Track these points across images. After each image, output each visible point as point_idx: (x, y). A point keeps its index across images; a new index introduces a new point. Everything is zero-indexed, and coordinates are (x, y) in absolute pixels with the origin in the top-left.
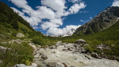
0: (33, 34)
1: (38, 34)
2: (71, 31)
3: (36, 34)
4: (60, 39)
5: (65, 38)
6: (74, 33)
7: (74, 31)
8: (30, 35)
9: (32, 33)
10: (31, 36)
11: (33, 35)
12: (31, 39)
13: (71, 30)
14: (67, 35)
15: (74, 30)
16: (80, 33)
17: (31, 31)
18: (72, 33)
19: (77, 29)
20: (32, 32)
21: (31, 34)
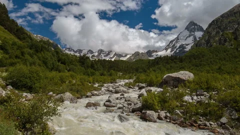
0: (18, 53)
1: (37, 51)
2: (187, 33)
3: (31, 51)
4: (137, 70)
5: (158, 63)
6: (197, 44)
7: (199, 34)
8: (7, 56)
9: (15, 47)
10: (9, 61)
11: (17, 57)
12: (4, 74)
13: (187, 28)
14: (169, 52)
15: (201, 29)
16: (225, 41)
17: (11, 38)
18: (189, 44)
19: (210, 25)
20: (14, 44)
21: (10, 51)
